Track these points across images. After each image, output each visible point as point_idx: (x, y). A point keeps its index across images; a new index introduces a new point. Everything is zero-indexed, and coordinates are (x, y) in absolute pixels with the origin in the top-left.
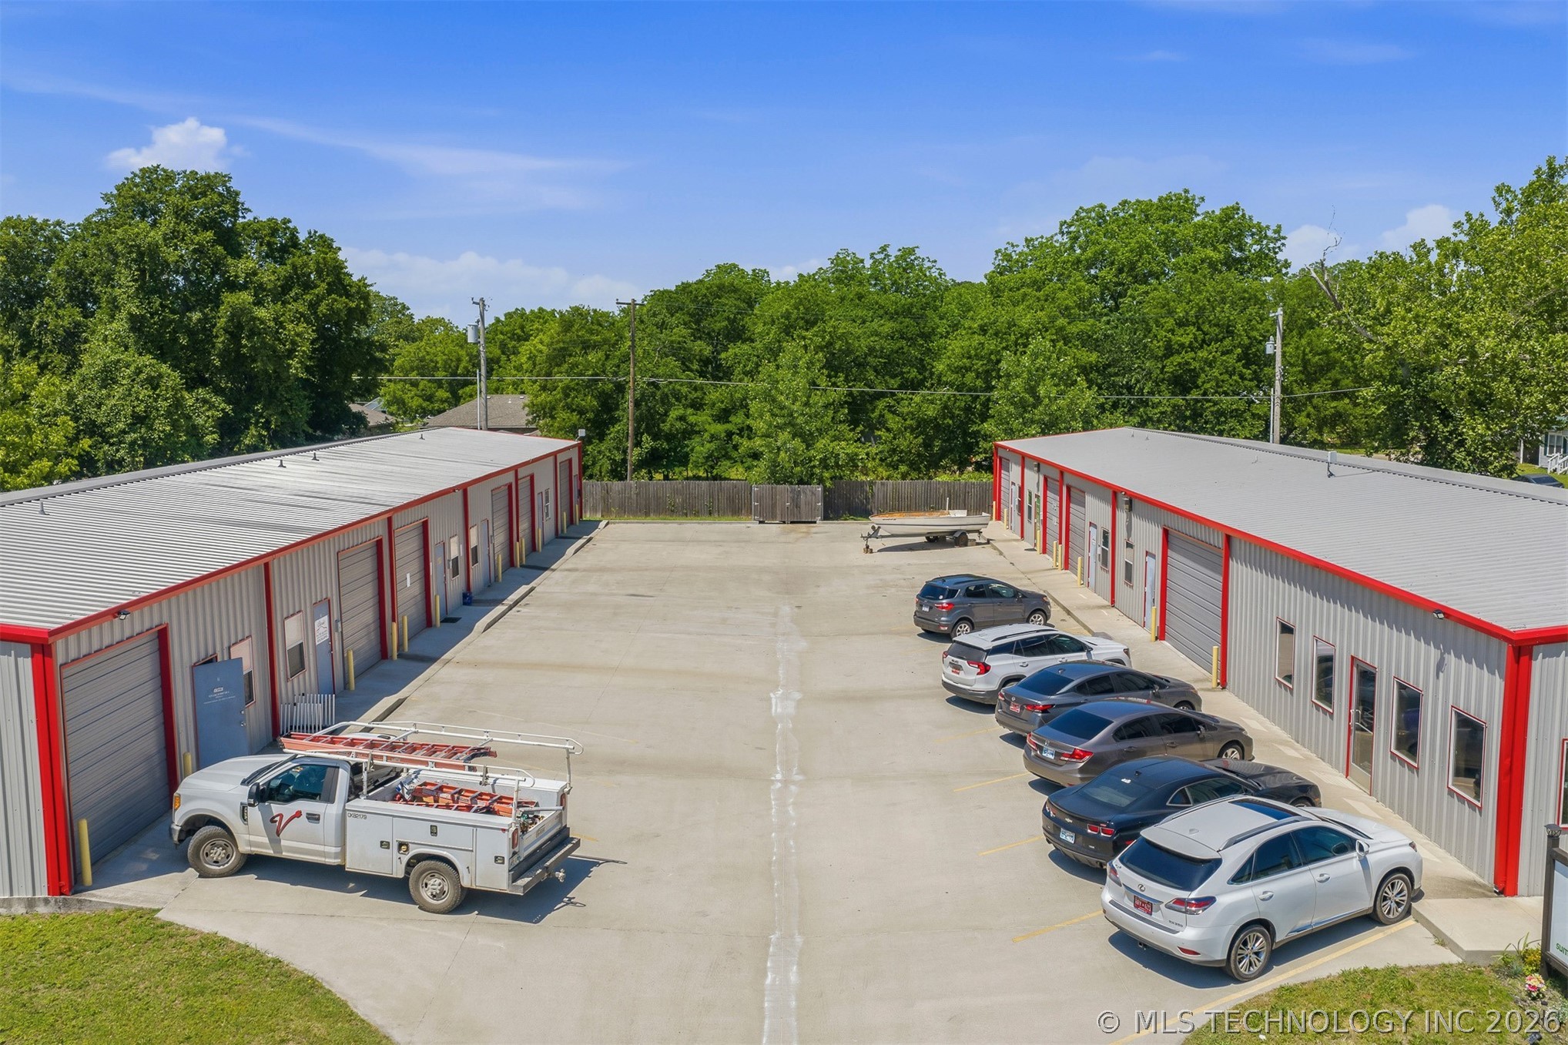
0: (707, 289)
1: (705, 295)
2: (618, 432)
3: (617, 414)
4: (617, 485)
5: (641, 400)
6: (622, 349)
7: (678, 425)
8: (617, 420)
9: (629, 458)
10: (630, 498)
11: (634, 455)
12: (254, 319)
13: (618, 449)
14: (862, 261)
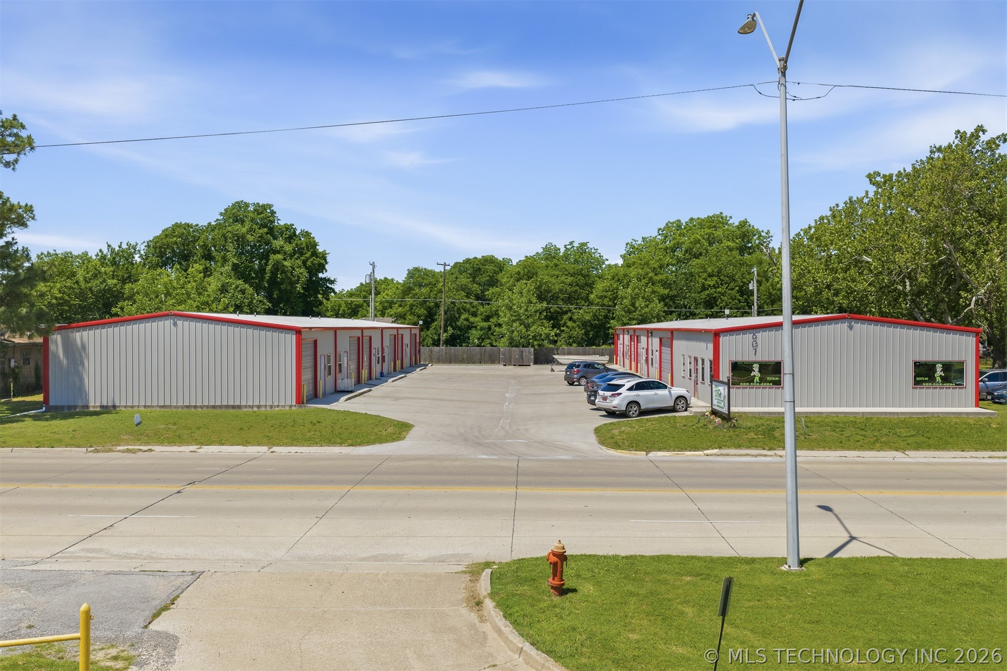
0: (479, 261)
1: (478, 264)
2: (436, 325)
3: (436, 317)
4: (436, 349)
5: (447, 311)
6: (438, 287)
7: (465, 323)
8: (436, 320)
9: (441, 337)
10: (442, 354)
11: (444, 336)
12: (284, 266)
13: (436, 334)
14: (559, 249)
